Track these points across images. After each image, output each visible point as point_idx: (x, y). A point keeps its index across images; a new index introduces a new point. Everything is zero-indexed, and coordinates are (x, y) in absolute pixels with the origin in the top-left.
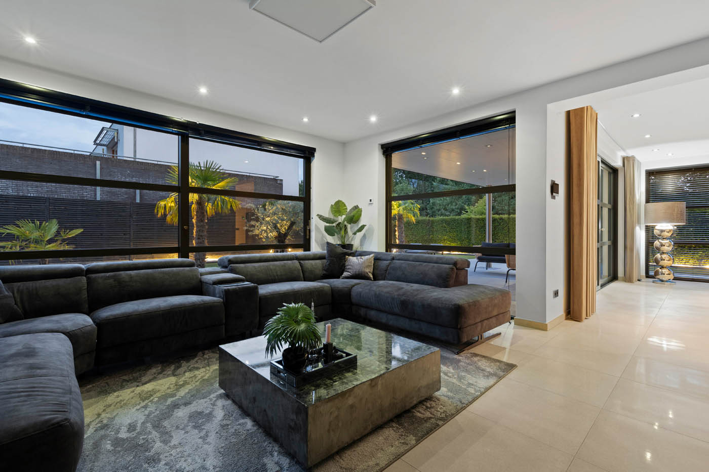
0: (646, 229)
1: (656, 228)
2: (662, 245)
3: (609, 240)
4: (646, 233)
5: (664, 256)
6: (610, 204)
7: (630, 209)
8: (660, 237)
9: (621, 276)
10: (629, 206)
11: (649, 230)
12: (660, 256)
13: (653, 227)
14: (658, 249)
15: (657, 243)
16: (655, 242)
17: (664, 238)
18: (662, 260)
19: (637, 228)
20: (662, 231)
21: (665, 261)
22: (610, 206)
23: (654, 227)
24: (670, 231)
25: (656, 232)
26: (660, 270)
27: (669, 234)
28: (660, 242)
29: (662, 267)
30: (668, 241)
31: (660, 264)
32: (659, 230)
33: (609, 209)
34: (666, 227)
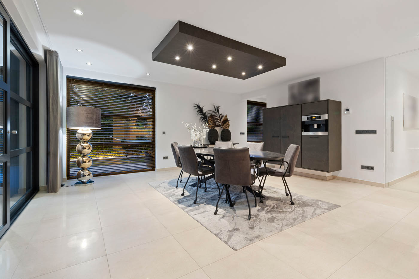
0: (67, 132)
1: (78, 131)
2: (84, 148)
3: (27, 146)
4: (67, 136)
5: (85, 158)
6: (30, 101)
7: (53, 109)
8: (82, 140)
9: (43, 186)
10: (53, 105)
11: (71, 134)
12: (81, 159)
13: (75, 131)
14: (80, 152)
15: (79, 146)
16: (78, 145)
17: (84, 142)
18: (83, 163)
19: (60, 132)
20: (83, 135)
21: (86, 163)
22: (29, 104)
23: (77, 131)
24: (90, 134)
25: (78, 136)
26: (82, 172)
27: (89, 138)
28: (81, 145)
29: (83, 169)
30: (88, 144)
31: (82, 166)
32: (80, 134)
33: (27, 107)
34: (86, 131)
